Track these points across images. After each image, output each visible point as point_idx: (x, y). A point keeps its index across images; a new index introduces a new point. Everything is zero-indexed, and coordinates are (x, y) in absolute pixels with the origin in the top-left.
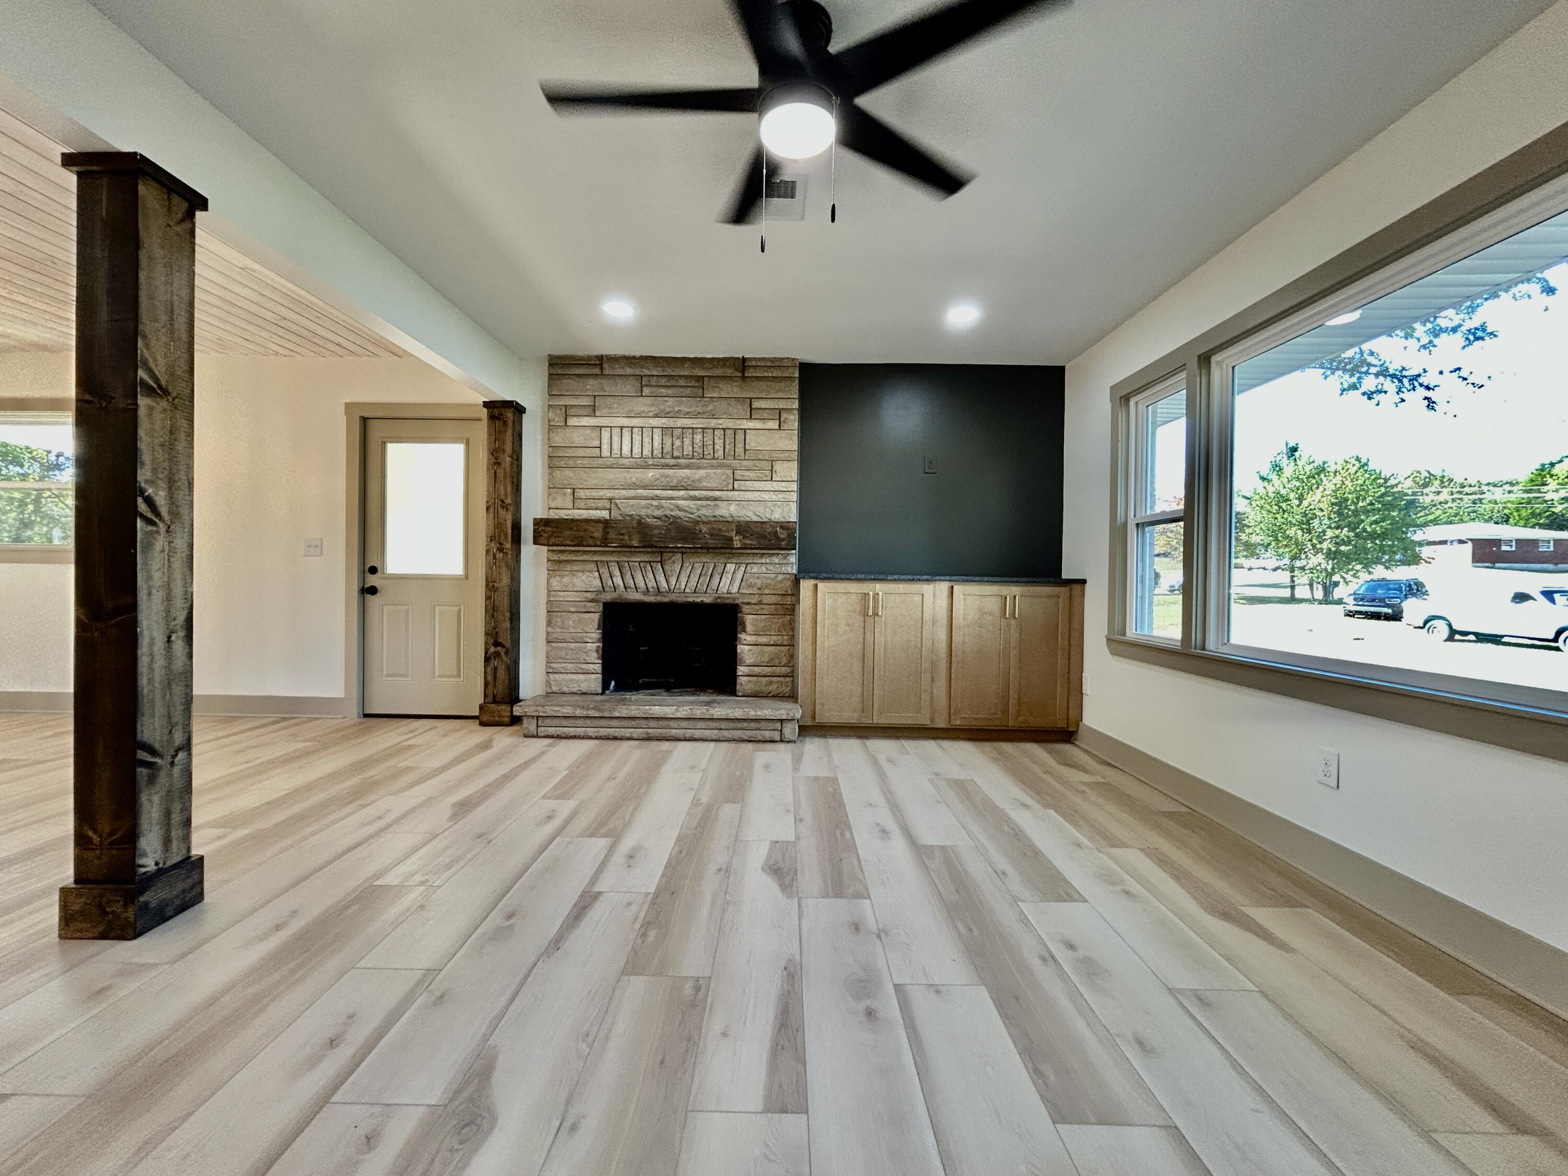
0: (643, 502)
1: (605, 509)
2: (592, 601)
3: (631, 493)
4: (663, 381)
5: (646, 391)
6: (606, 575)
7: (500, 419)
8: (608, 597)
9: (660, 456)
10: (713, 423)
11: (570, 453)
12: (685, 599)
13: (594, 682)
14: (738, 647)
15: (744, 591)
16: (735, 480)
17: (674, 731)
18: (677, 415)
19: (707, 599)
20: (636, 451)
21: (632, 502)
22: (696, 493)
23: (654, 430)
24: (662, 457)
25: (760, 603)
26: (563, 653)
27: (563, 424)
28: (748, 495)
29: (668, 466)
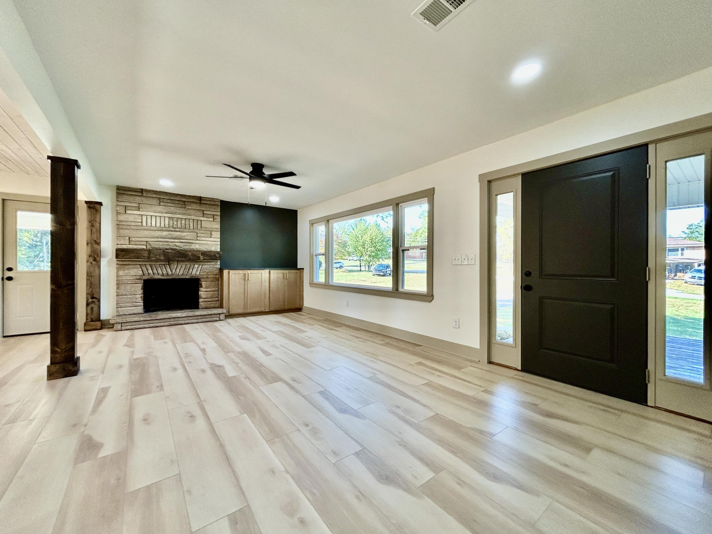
0: (161, 243)
1: (144, 245)
2: (139, 279)
3: (156, 240)
4: (169, 201)
5: (162, 204)
6: (145, 270)
7: (94, 209)
8: (146, 277)
9: (168, 227)
10: (189, 217)
11: (128, 224)
12: (179, 277)
13: (140, 309)
14: (200, 292)
15: (202, 274)
16: (197, 237)
17: (180, 322)
18: (175, 213)
19: (188, 277)
20: (158, 225)
21: (156, 243)
22: (183, 241)
23: (166, 218)
24: (169, 228)
25: (207, 278)
26: (125, 300)
27: (124, 212)
28: (202, 242)
29: (171, 231)
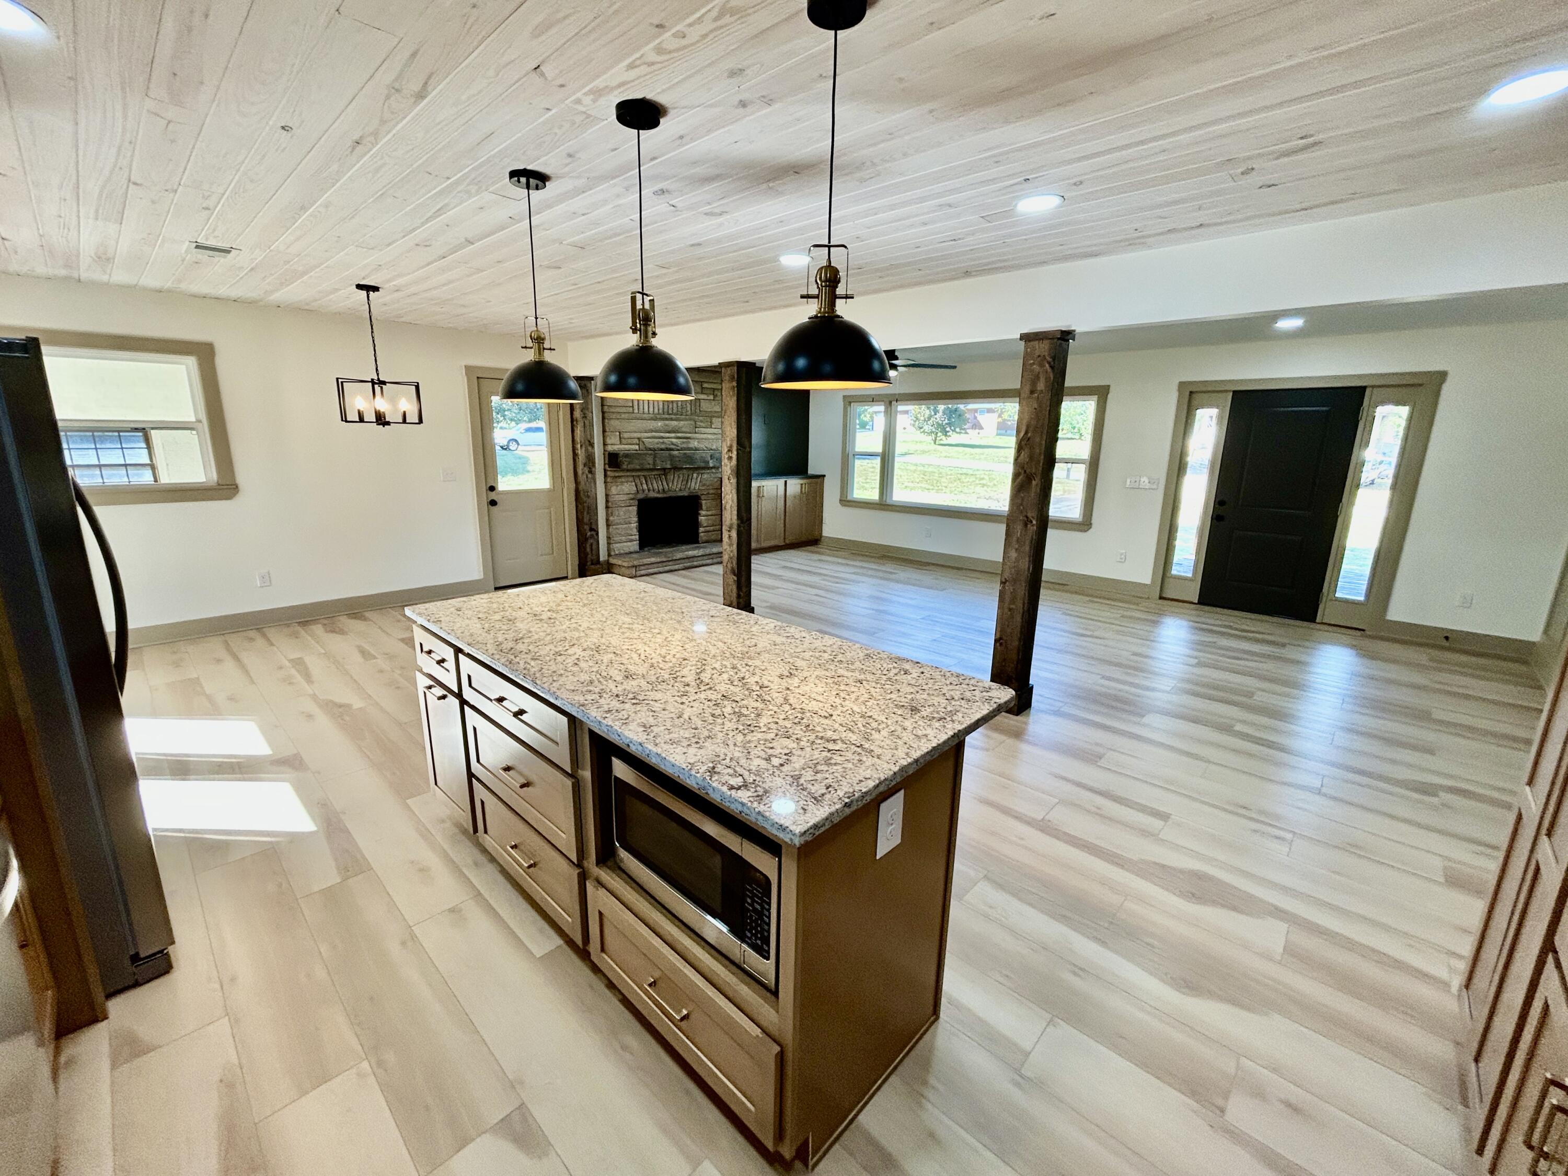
0: (656, 440)
1: (637, 444)
2: (633, 499)
3: (649, 435)
6: (639, 484)
7: (585, 389)
8: (641, 496)
11: (618, 410)
12: (677, 495)
13: (635, 546)
14: (700, 518)
15: (701, 488)
16: (696, 427)
19: (685, 494)
20: (651, 410)
21: (650, 440)
22: (679, 435)
24: (664, 414)
25: (708, 494)
26: (619, 532)
28: (703, 436)
29: (667, 419)
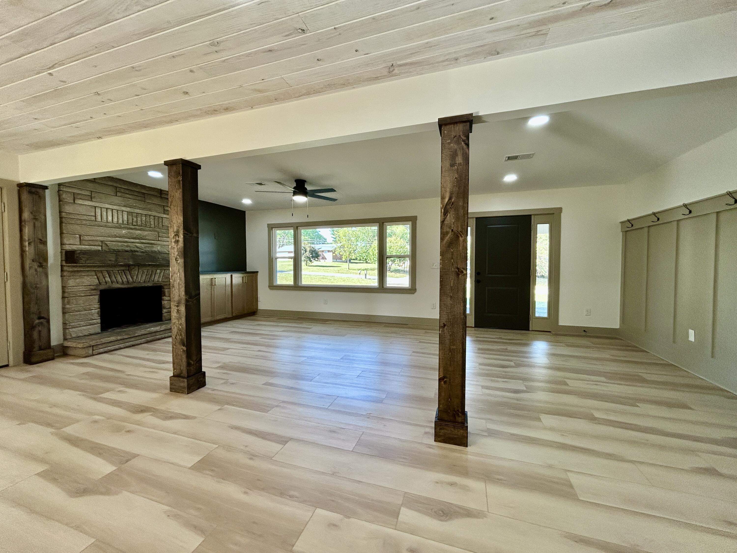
0: (120, 244)
1: (99, 246)
2: (95, 289)
3: (114, 239)
4: (127, 192)
5: (119, 194)
7: (36, 194)
8: (102, 287)
9: (127, 224)
10: (150, 213)
11: (78, 217)
12: (141, 285)
13: (97, 328)
14: (163, 302)
15: (164, 280)
16: (159, 237)
18: (134, 207)
19: (150, 284)
20: (115, 220)
21: (114, 243)
22: (144, 241)
23: (124, 212)
24: (128, 225)
26: (77, 317)
27: (73, 202)
28: (165, 243)
29: (131, 229)
